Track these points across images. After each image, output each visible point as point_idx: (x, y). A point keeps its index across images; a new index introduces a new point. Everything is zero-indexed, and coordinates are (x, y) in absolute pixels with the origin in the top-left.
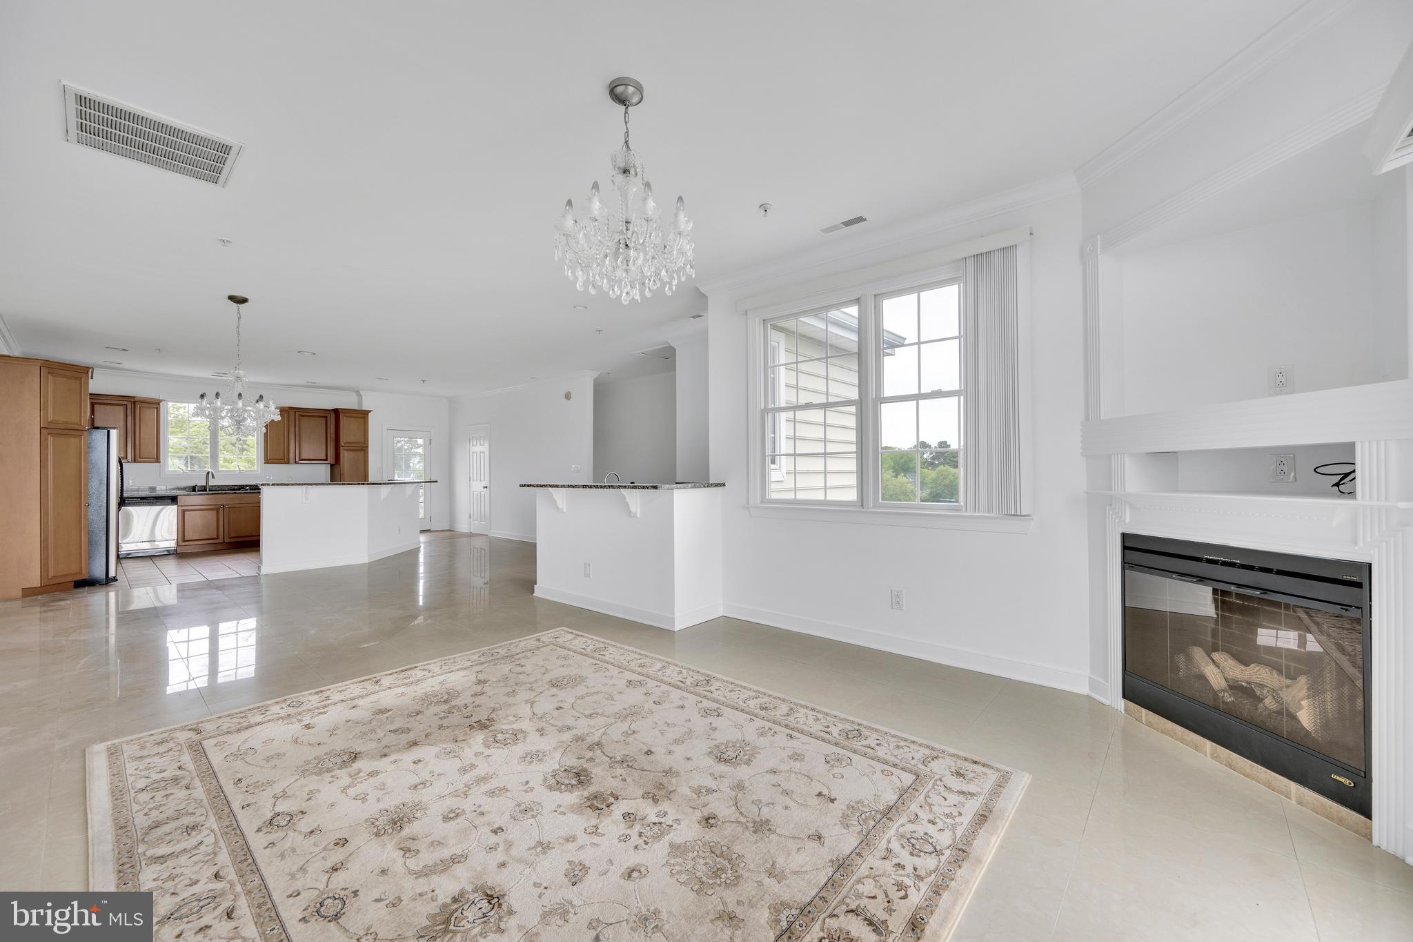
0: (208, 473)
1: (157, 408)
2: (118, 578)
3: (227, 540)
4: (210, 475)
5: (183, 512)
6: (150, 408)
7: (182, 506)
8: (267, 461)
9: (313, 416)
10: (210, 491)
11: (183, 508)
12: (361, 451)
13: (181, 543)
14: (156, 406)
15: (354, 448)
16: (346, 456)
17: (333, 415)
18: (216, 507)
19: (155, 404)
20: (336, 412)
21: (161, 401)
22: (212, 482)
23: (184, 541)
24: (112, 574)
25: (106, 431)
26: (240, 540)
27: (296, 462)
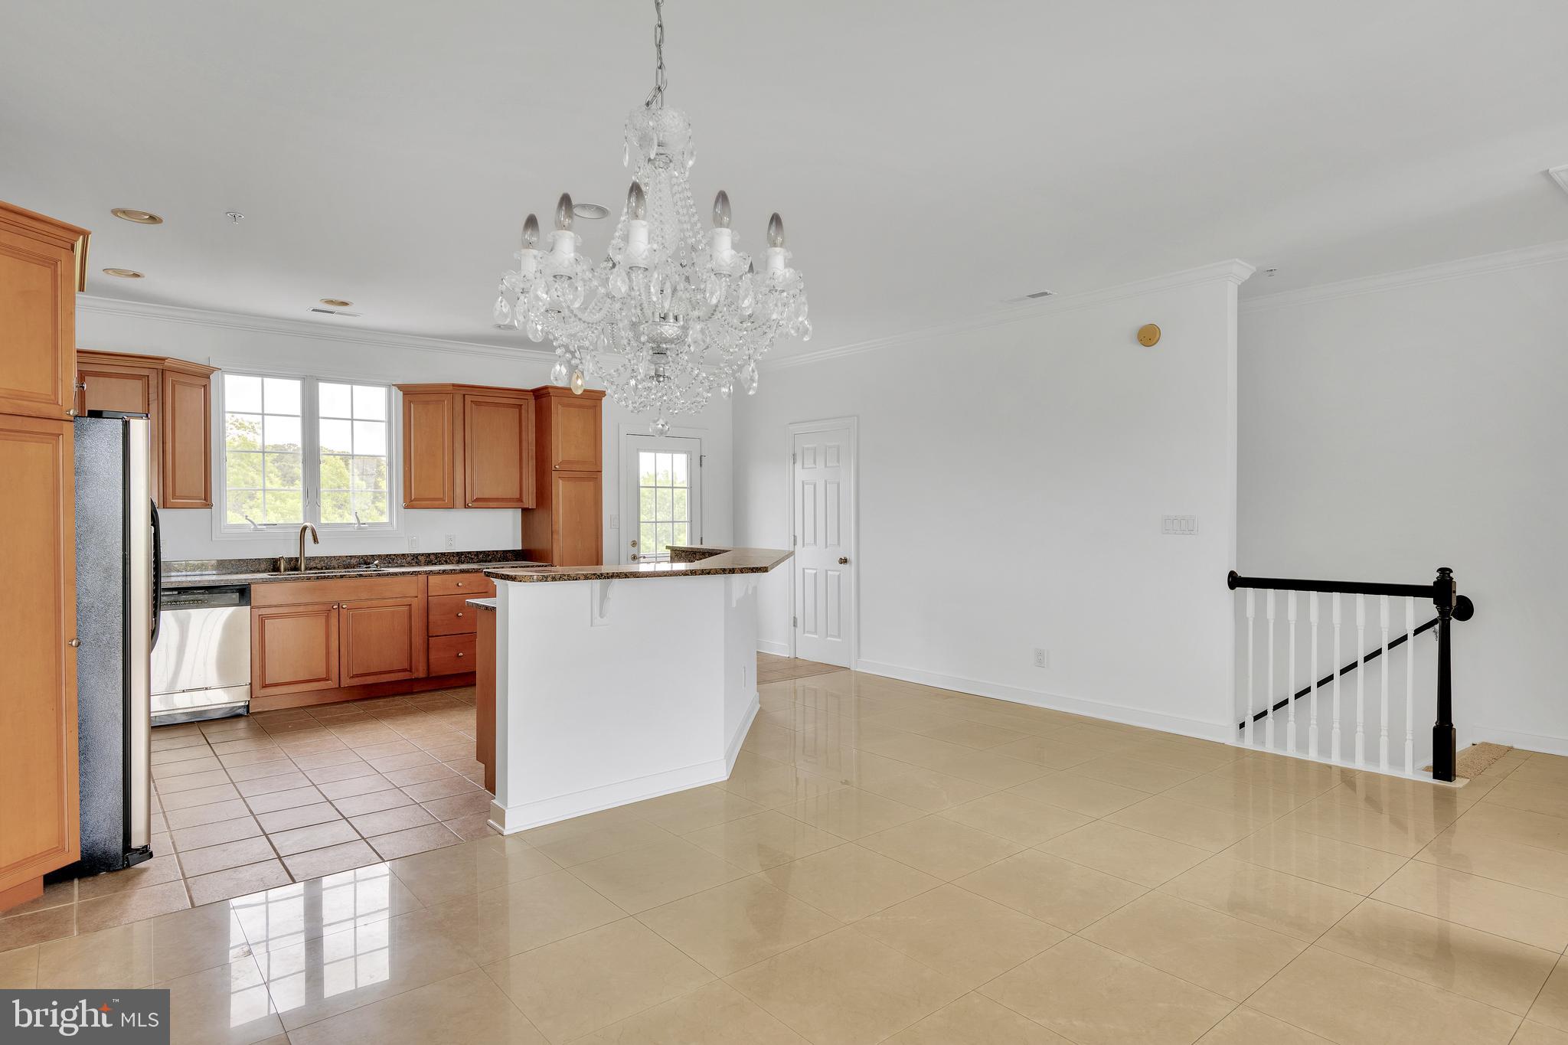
0: (304, 529)
1: (205, 386)
2: (152, 849)
3: (346, 682)
4: (308, 534)
5: (262, 619)
6: (191, 385)
7: (259, 607)
8: (412, 502)
9: (497, 405)
10: (306, 569)
11: (263, 611)
12: (589, 479)
13: (258, 692)
14: (203, 382)
15: (578, 475)
16: (561, 490)
17: (532, 402)
18: (324, 608)
19: (201, 377)
20: (541, 395)
21: (213, 370)
22: (312, 550)
23: (265, 686)
24: (137, 842)
25: (120, 422)
26: (370, 680)
27: (466, 506)
